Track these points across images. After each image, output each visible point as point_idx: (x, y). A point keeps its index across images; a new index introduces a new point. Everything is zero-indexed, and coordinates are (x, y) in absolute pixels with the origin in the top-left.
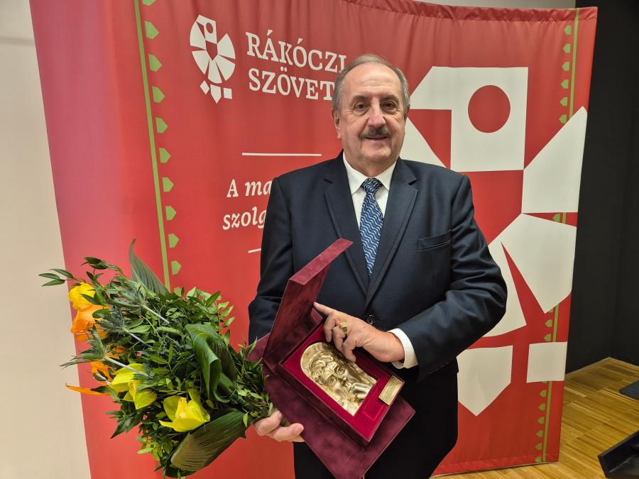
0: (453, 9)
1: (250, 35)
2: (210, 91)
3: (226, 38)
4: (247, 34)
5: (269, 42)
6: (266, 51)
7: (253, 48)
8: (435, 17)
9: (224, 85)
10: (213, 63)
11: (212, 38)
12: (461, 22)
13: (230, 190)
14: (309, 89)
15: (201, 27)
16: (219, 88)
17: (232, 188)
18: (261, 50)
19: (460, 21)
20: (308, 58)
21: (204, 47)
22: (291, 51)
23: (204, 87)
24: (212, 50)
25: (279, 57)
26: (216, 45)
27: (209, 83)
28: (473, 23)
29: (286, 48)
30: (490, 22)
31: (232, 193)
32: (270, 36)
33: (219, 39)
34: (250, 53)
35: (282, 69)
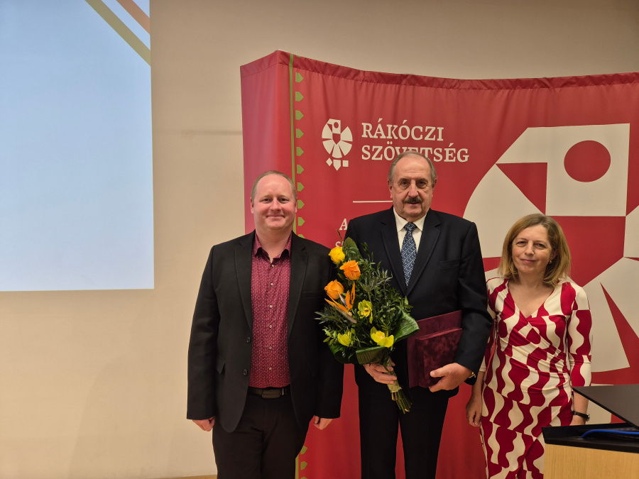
0: (550, 80)
1: (364, 125)
2: (332, 164)
3: (347, 130)
4: (363, 124)
5: (379, 126)
6: (377, 132)
7: (367, 132)
8: (531, 88)
9: (344, 158)
10: (337, 147)
11: (337, 131)
12: (558, 90)
13: (342, 225)
15: (330, 126)
16: (340, 161)
17: (344, 224)
18: (373, 133)
19: (556, 89)
20: (411, 132)
21: (332, 138)
22: (397, 129)
23: (329, 162)
24: (336, 138)
25: (386, 135)
26: (340, 135)
27: (333, 159)
28: (570, 90)
29: (392, 128)
30: (588, 87)
32: (380, 123)
33: (342, 131)
34: (364, 136)
35: (388, 143)
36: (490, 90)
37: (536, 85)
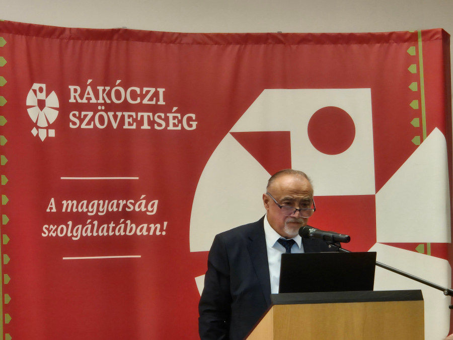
0: (284, 35)
1: (72, 88)
2: (38, 134)
3: (53, 94)
4: (70, 87)
5: (89, 89)
6: (86, 96)
7: (75, 96)
8: (265, 44)
9: (49, 127)
10: (42, 114)
11: (42, 96)
12: (294, 47)
13: (50, 206)
14: (127, 120)
15: (35, 91)
16: (45, 130)
17: (51, 205)
18: (81, 96)
19: (292, 46)
20: (126, 95)
21: (36, 104)
22: (110, 92)
23: (34, 132)
24: (41, 104)
25: (97, 98)
26: (45, 100)
27: (38, 128)
28: (306, 48)
29: (104, 91)
30: (325, 46)
31: (51, 208)
32: (89, 85)
33: (47, 95)
34: (72, 100)
35: (99, 108)
36: (217, 46)
37: (270, 41)
